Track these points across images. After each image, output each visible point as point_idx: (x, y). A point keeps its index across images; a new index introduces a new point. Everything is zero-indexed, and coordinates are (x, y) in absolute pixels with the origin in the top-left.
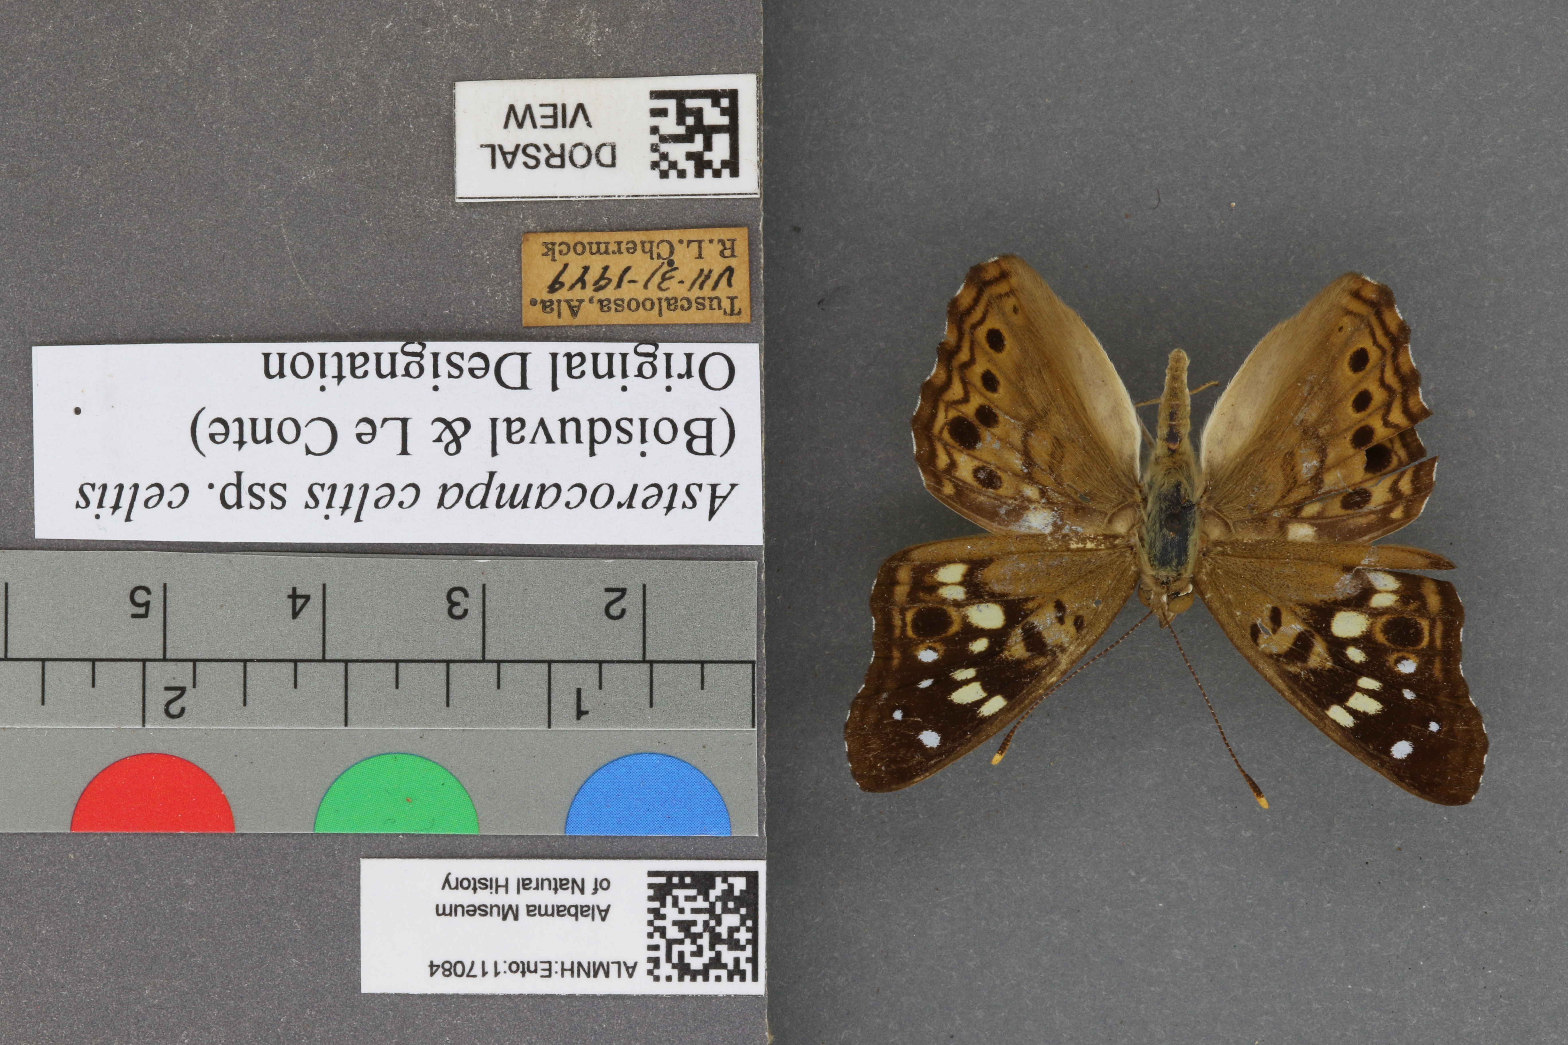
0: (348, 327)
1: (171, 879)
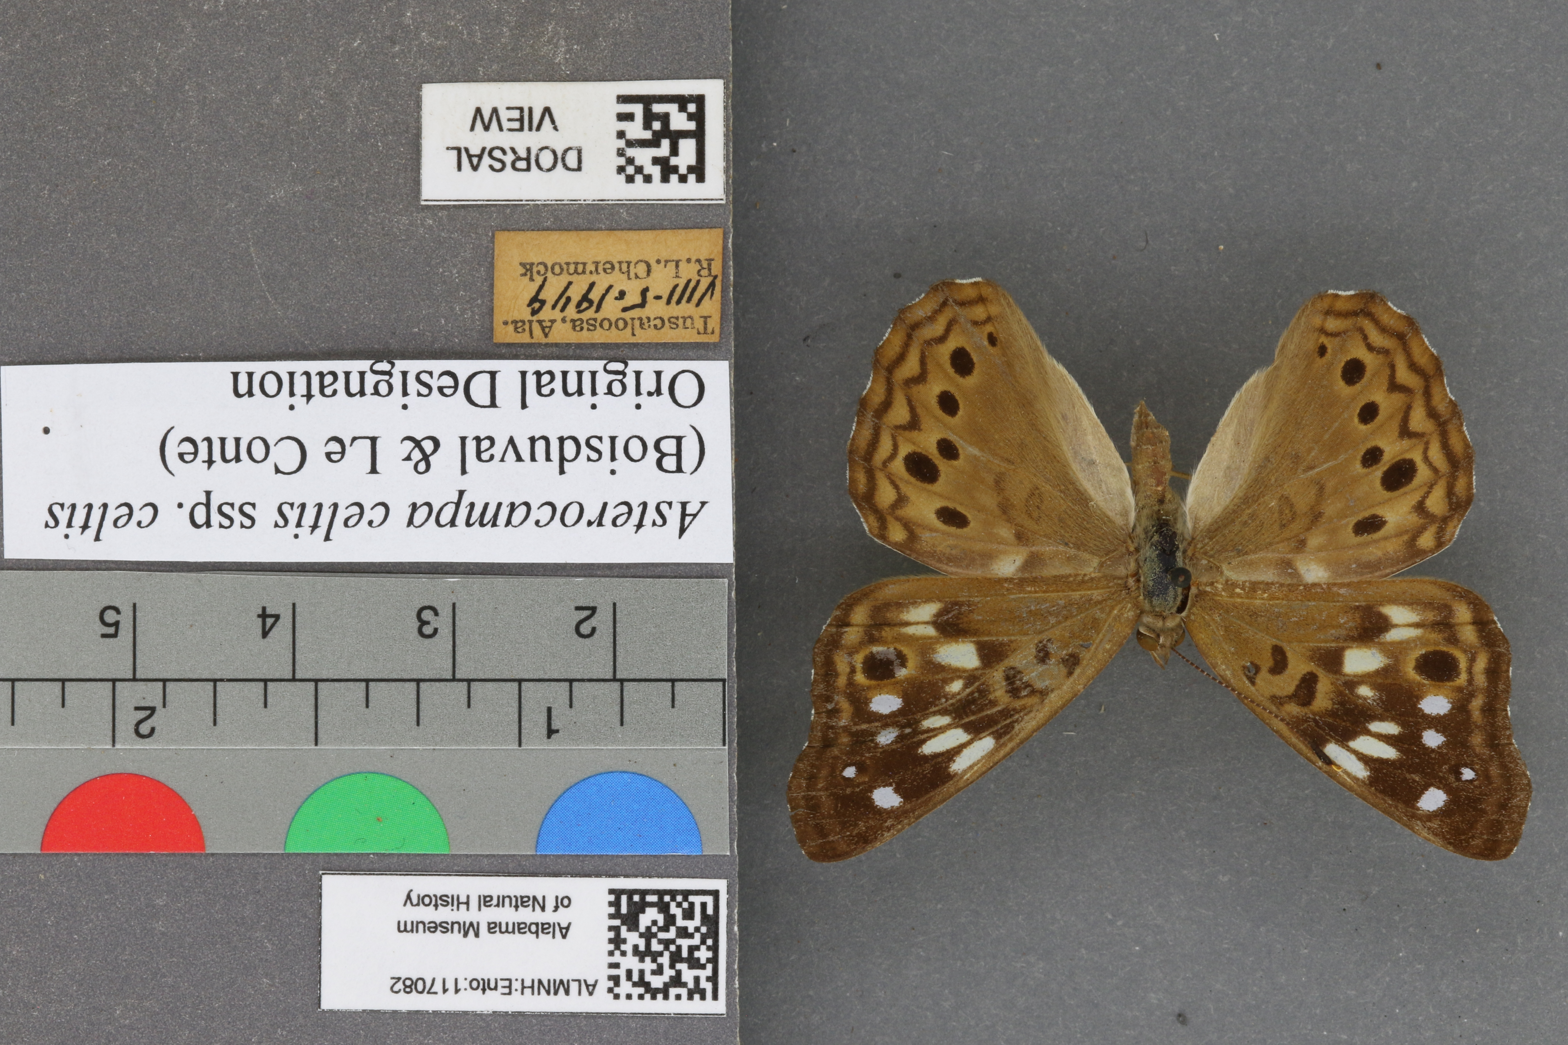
0: (318, 345)
1: (142, 899)
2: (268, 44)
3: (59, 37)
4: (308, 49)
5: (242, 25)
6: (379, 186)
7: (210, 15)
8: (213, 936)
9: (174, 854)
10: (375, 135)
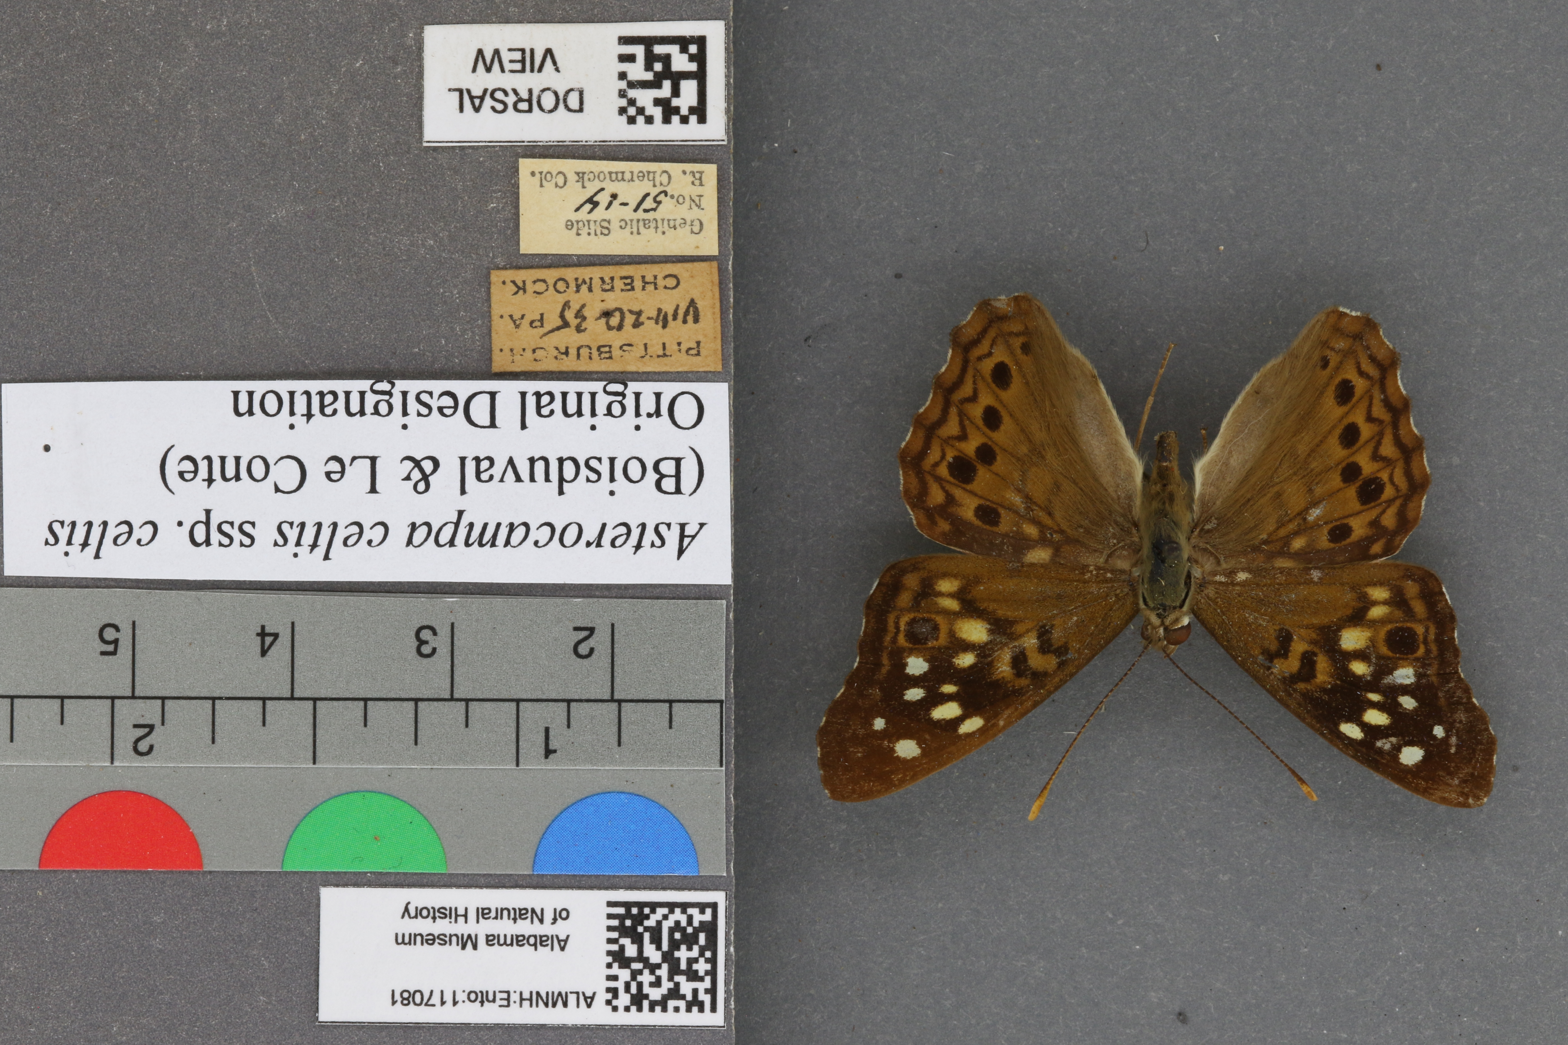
2: (270, 63)
3: (62, 56)
4: (310, 70)
5: (245, 45)
6: (380, 206)
7: (213, 35)
8: (210, 953)
9: (172, 872)
10: (377, 156)
